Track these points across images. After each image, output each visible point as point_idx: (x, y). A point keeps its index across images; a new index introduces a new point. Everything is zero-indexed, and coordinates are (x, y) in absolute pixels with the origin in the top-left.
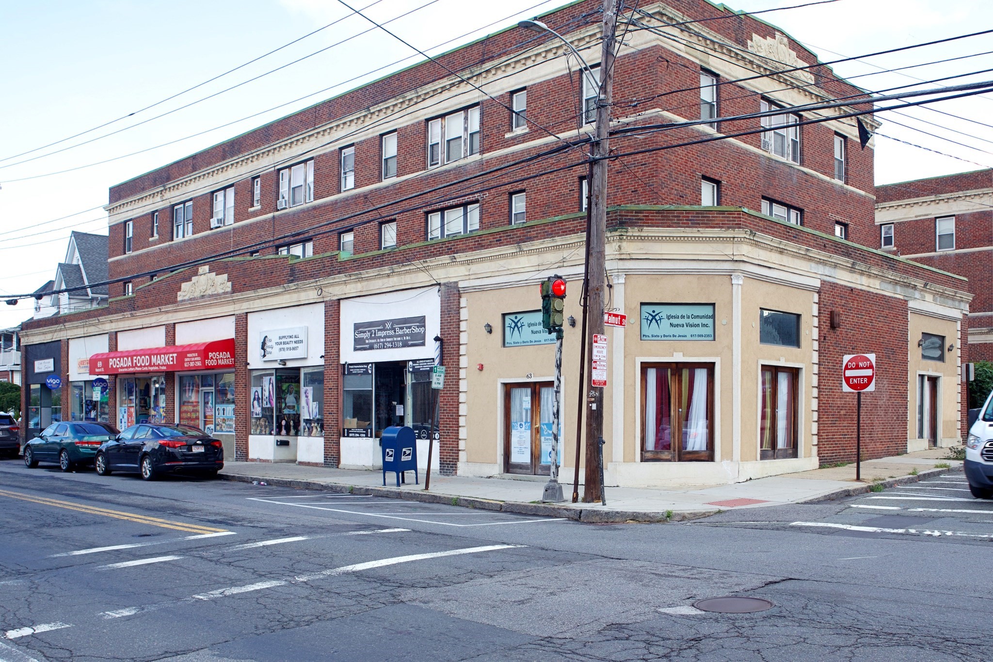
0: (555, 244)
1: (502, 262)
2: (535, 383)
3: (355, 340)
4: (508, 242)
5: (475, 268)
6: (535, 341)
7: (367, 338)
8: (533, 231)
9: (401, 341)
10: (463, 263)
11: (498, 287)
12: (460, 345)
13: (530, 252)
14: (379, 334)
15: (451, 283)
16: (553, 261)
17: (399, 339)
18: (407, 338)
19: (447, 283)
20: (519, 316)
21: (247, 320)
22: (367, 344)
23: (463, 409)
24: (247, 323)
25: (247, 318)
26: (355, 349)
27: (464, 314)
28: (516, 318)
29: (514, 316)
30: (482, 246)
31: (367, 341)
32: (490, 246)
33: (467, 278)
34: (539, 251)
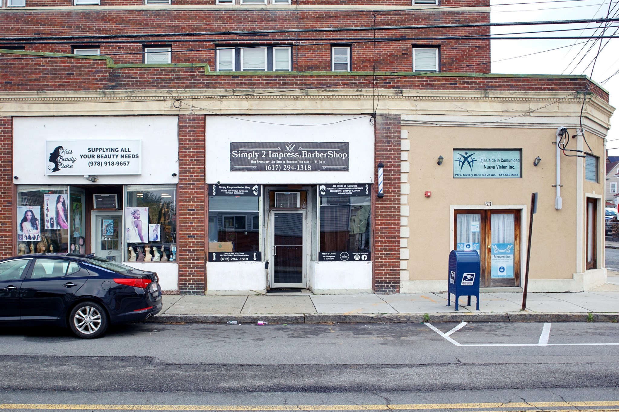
0: (526, 96)
1: (459, 104)
2: (486, 211)
3: (232, 159)
4: (465, 87)
5: (421, 105)
6: (489, 175)
7: (252, 159)
8: (495, 82)
9: (310, 164)
10: (408, 99)
11: (452, 125)
12: (401, 172)
13: (496, 100)
14: (274, 155)
15: (391, 115)
16: (519, 110)
17: (308, 162)
18: (320, 162)
19: (386, 114)
20: (470, 153)
21: (12, 125)
22: (253, 165)
23: (404, 232)
24: (12, 128)
25: (12, 123)
26: (232, 169)
27: (405, 145)
28: (466, 153)
29: (465, 151)
30: (433, 86)
31: (253, 162)
32: (443, 87)
33: (414, 112)
34: (505, 100)
